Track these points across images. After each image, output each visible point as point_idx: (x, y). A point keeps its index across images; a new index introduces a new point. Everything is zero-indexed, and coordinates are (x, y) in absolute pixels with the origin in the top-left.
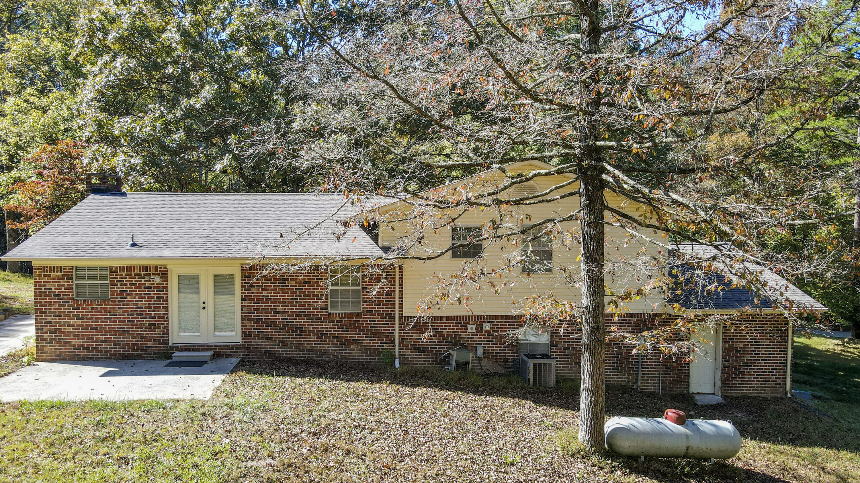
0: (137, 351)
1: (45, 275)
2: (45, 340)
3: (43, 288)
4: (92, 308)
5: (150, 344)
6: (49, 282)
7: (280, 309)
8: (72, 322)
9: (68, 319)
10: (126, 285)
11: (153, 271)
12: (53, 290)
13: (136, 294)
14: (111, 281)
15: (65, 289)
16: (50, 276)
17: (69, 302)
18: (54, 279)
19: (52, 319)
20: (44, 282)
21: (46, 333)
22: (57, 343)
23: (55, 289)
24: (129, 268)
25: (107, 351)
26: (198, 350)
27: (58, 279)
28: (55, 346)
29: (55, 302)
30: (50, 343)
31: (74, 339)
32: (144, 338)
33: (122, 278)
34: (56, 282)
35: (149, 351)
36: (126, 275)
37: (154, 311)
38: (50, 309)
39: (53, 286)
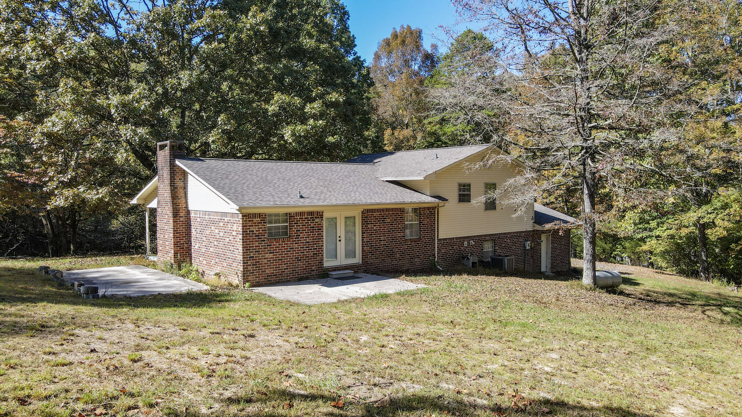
0: (305, 274)
1: (249, 221)
2: (249, 271)
3: (248, 231)
4: (279, 245)
5: (313, 268)
6: (253, 226)
7: (382, 238)
8: (267, 256)
9: (264, 253)
10: (299, 226)
11: (316, 215)
12: (255, 232)
13: (306, 233)
14: (290, 224)
15: (262, 231)
16: (253, 221)
17: (264, 241)
18: (255, 223)
19: (254, 254)
20: (249, 226)
21: (250, 265)
22: (257, 272)
23: (256, 231)
24: (302, 214)
25: (288, 276)
26: (340, 270)
27: (258, 223)
28: (255, 275)
29: (255, 241)
30: (252, 273)
31: (268, 268)
32: (310, 264)
33: (297, 221)
34: (256, 226)
35: (313, 273)
36: (300, 218)
37: (316, 244)
38: (253, 247)
39: (254, 229)
